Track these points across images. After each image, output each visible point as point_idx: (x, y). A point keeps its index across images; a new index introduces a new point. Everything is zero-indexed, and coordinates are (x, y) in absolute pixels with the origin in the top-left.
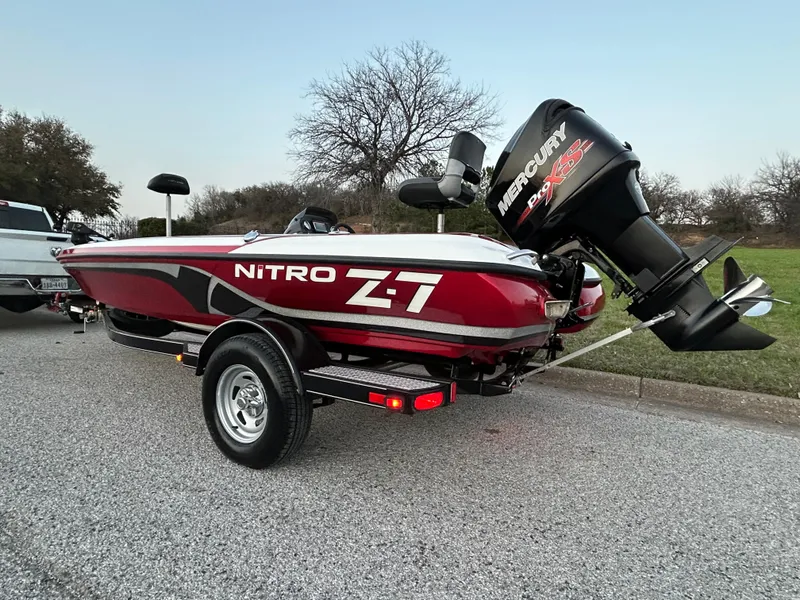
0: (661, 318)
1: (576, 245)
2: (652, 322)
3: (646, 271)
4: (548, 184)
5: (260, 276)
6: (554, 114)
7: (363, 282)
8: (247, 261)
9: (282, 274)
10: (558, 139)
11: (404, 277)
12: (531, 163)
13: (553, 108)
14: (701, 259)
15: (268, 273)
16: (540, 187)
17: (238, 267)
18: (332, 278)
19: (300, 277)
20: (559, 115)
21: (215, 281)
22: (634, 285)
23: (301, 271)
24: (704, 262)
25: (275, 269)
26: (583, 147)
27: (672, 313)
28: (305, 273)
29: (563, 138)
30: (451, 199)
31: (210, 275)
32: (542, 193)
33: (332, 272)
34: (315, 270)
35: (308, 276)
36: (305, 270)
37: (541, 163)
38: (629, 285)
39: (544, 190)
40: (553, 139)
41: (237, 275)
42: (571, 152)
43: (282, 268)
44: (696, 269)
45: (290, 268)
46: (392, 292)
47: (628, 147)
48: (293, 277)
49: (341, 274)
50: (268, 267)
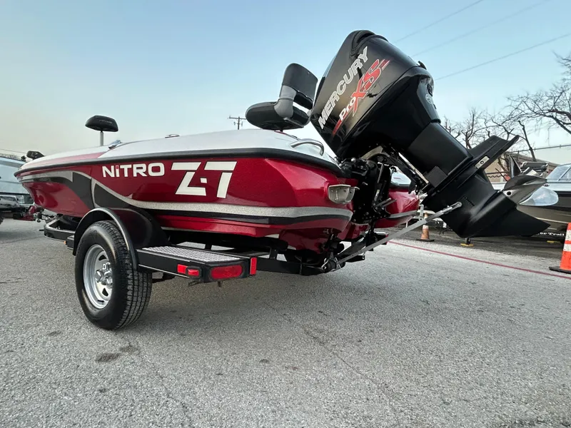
0: (450, 208)
1: (379, 150)
2: (441, 212)
3: (437, 168)
4: (354, 99)
5: (118, 175)
6: (359, 41)
7: (183, 173)
8: (109, 163)
9: (130, 171)
10: (362, 61)
11: (211, 166)
12: (341, 82)
13: (357, 38)
14: (482, 157)
15: (122, 171)
16: (348, 102)
17: (105, 169)
18: (162, 173)
19: (142, 172)
20: (362, 42)
21: (94, 182)
22: (427, 182)
23: (142, 168)
24: (486, 159)
25: (126, 167)
26: (381, 66)
27: (459, 205)
28: (144, 170)
29: (365, 59)
30: (285, 119)
31: (90, 178)
32: (350, 107)
33: (161, 166)
34: (151, 165)
35: (146, 172)
36: (144, 166)
37: (349, 82)
38: (424, 182)
39: (351, 104)
40: (358, 61)
41: (105, 176)
42: (371, 70)
43: (130, 166)
44: (479, 165)
45: (135, 166)
46: (204, 181)
47: (422, 66)
48: (138, 174)
49: (168, 168)
50: (122, 167)
